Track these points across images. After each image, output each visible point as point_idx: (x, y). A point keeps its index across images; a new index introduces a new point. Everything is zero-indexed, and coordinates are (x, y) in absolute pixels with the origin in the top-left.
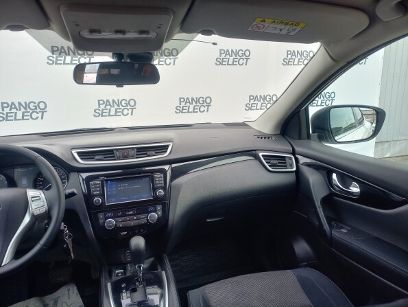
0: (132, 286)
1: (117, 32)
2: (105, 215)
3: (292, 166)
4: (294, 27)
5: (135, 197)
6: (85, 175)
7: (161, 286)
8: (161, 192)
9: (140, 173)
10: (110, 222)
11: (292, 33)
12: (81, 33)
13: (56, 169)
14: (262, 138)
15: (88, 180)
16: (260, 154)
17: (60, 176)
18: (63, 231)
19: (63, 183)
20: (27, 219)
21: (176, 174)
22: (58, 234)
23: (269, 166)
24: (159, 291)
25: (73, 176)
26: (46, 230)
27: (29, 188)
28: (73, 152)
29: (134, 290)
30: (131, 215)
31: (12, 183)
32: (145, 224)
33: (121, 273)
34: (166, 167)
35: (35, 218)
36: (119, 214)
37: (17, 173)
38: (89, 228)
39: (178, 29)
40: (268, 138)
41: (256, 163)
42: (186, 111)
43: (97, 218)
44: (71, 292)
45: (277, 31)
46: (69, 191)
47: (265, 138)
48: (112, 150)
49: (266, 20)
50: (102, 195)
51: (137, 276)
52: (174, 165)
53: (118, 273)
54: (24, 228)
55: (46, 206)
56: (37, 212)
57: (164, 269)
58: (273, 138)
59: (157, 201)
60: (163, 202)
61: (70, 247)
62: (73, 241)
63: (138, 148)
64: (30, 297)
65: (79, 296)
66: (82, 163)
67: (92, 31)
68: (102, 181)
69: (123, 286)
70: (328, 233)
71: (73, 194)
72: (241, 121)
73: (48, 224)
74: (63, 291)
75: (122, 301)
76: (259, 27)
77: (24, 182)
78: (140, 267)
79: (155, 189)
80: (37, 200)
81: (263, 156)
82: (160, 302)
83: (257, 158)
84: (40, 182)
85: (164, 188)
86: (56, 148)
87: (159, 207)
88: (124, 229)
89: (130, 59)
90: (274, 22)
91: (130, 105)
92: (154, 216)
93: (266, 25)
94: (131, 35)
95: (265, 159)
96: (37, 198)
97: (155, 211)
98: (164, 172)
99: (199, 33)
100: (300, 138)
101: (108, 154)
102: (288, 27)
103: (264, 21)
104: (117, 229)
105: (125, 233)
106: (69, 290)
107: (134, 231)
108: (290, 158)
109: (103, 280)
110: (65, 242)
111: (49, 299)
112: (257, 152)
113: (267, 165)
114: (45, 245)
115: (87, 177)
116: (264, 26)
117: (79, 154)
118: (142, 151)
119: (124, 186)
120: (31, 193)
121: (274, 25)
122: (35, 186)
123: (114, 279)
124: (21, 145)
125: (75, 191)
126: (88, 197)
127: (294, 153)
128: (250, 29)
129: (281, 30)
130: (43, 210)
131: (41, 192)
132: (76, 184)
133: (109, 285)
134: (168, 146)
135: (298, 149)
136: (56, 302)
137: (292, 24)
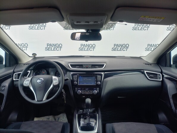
0: (85, 117)
1: (86, 22)
2: (78, 88)
3: (160, 78)
4: (160, 19)
5: (89, 83)
6: (72, 73)
7: (96, 119)
8: (99, 83)
9: (92, 75)
10: (79, 92)
11: (159, 21)
12: (74, 23)
13: (63, 70)
14: (147, 64)
15: (73, 75)
16: (145, 72)
17: (64, 73)
18: (63, 92)
19: (64, 75)
20: (52, 86)
21: (106, 76)
22: (61, 93)
23: (149, 77)
24: (95, 121)
25: (68, 73)
26: (57, 91)
27: (53, 75)
28: (69, 64)
29: (85, 119)
30: (87, 90)
31: (48, 73)
32: (92, 94)
33: (82, 111)
34: (102, 73)
35: (54, 86)
36: (83, 89)
37: (50, 70)
38: (72, 93)
39: (110, 20)
40: (150, 65)
41: (143, 75)
42: (117, 50)
43: (75, 89)
44: (64, 116)
45: (152, 21)
46: (66, 78)
47: (149, 65)
48: (82, 65)
49: (146, 16)
50: (77, 81)
51: (87, 114)
52: (105, 73)
53: (81, 111)
54: (51, 89)
55: (58, 82)
56: (55, 84)
57: (98, 113)
58: (153, 65)
59: (97, 86)
60: (100, 87)
61: (65, 98)
62: (66, 97)
63: (92, 65)
64: (50, 115)
65: (67, 118)
66: (72, 68)
67: (77, 22)
68: (78, 76)
69: (82, 116)
70: (174, 111)
71: (67, 79)
72: (139, 56)
73: (58, 89)
74: (61, 115)
75: (81, 122)
76: (143, 19)
77: (52, 73)
78: (88, 110)
79: (97, 81)
80: (56, 80)
81: (146, 72)
82: (95, 125)
83: (143, 73)
84: (57, 74)
85: (101, 81)
86: (63, 62)
87: (98, 89)
88: (84, 95)
89: (91, 31)
90: (150, 17)
91: (93, 47)
92: (96, 92)
93: (146, 18)
94: (91, 23)
95: (147, 74)
96: (55, 79)
97: (96, 90)
98: (101, 75)
99: (118, 21)
100: (166, 66)
101: (81, 66)
102: (156, 19)
103: (145, 17)
104: (81, 95)
105: (84, 97)
106: (63, 115)
107: (88, 96)
108: (160, 75)
109: (75, 113)
110: (63, 97)
111: (57, 117)
112: (144, 71)
113: (148, 77)
114: (56, 96)
115: (73, 74)
116: (145, 19)
117: (71, 65)
118: (94, 66)
119: (85, 79)
120: (54, 77)
121: (150, 18)
122: (55, 75)
123: (79, 113)
124: (52, 60)
125: (68, 79)
126: (72, 81)
127: (162, 72)
128: (139, 20)
129: (153, 20)
130: (57, 84)
131: (57, 77)
132: (69, 76)
133: (77, 115)
134: (104, 65)
135: (164, 71)
136: (59, 119)
137: (158, 18)
